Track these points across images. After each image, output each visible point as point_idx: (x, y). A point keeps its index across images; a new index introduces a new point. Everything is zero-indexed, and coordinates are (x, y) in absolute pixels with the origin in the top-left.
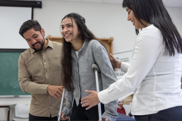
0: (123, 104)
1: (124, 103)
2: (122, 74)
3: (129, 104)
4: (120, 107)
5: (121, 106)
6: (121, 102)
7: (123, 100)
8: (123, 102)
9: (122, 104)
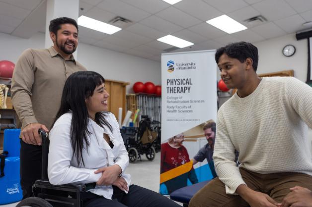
0: (183, 141)
1: (185, 139)
2: (180, 90)
3: (195, 141)
4: (176, 146)
5: (180, 144)
6: (178, 137)
7: (183, 133)
8: (183, 137)
9: (180, 140)
